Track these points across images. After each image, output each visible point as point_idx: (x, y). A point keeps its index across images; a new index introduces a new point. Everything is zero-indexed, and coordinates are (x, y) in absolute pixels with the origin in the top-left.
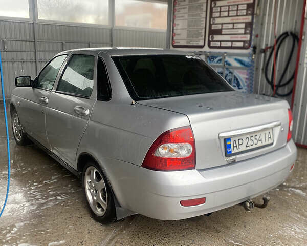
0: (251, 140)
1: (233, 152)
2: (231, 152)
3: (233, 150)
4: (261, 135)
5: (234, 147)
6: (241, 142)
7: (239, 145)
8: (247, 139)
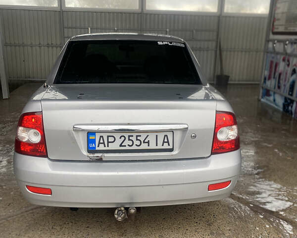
0: (129, 140)
1: (97, 148)
2: (95, 148)
3: (98, 146)
4: (148, 136)
5: (99, 143)
6: (111, 139)
7: (108, 142)
8: (123, 138)
